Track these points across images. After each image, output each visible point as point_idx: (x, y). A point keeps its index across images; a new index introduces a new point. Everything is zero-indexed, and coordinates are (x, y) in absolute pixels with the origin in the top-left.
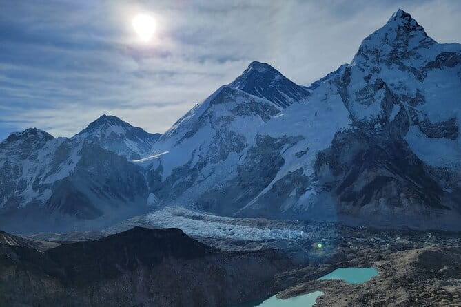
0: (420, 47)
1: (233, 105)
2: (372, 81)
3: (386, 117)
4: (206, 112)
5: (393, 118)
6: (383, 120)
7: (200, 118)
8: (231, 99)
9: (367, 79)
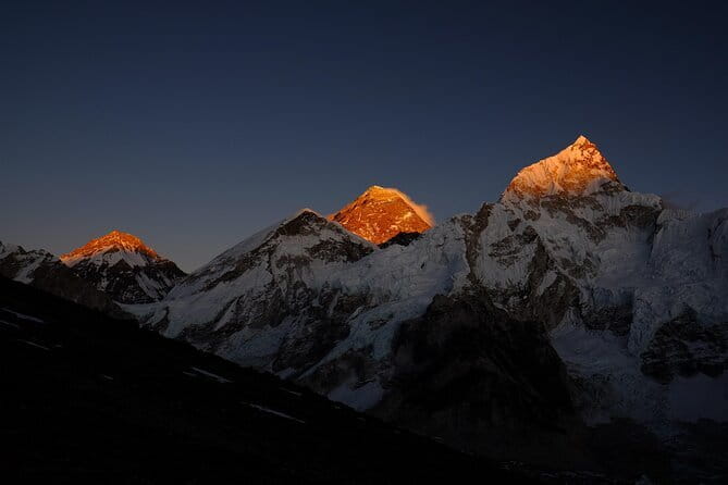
0: (601, 193)
1: (314, 241)
2: (520, 229)
3: (530, 287)
4: (266, 244)
5: (543, 291)
6: (526, 292)
7: (253, 252)
8: (313, 231)
9: (514, 225)
